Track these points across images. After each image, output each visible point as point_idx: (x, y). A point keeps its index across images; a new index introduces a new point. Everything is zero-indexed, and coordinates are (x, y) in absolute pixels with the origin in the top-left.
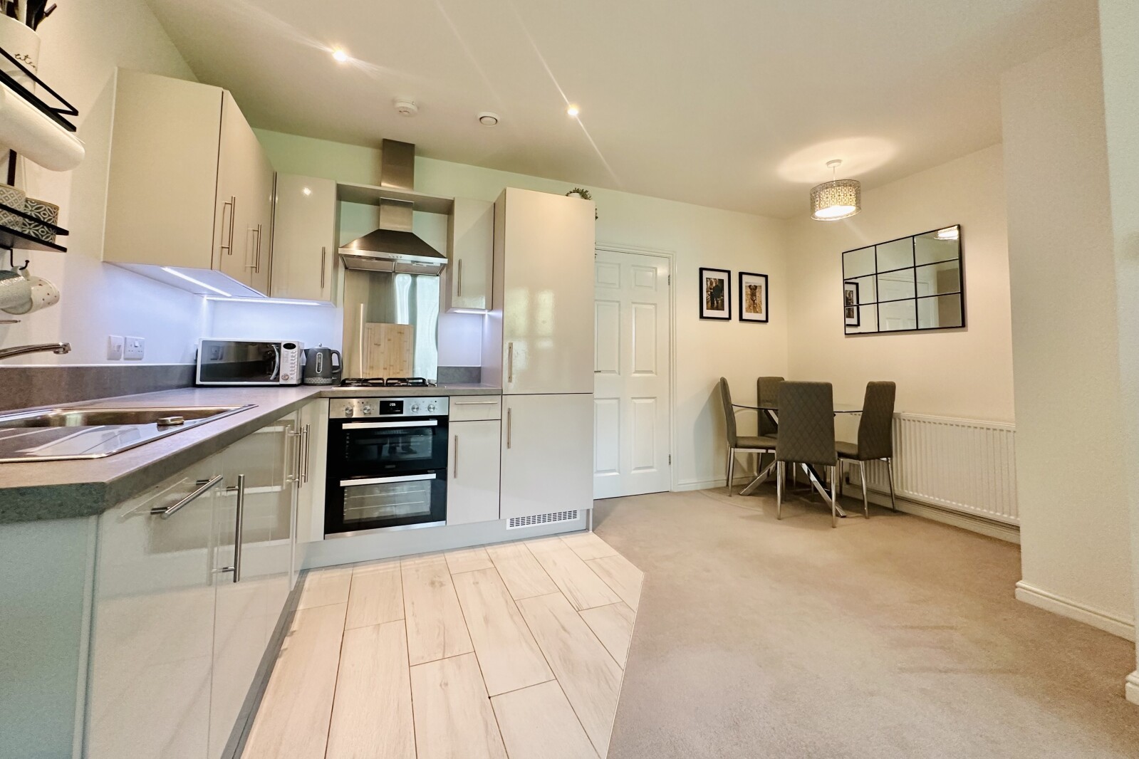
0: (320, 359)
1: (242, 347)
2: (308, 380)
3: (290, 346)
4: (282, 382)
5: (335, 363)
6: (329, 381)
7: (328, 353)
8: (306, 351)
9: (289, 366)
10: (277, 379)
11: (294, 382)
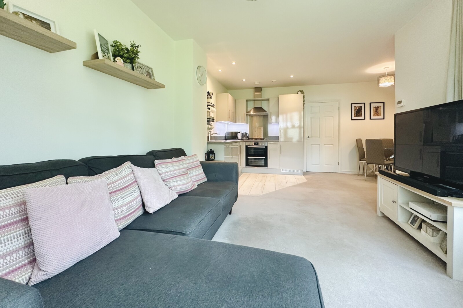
0: (245, 135)
1: (232, 133)
2: (243, 139)
3: (239, 132)
4: (238, 139)
5: (248, 135)
6: (246, 139)
7: (246, 133)
8: (242, 133)
9: (239, 136)
10: (237, 138)
11: (240, 139)
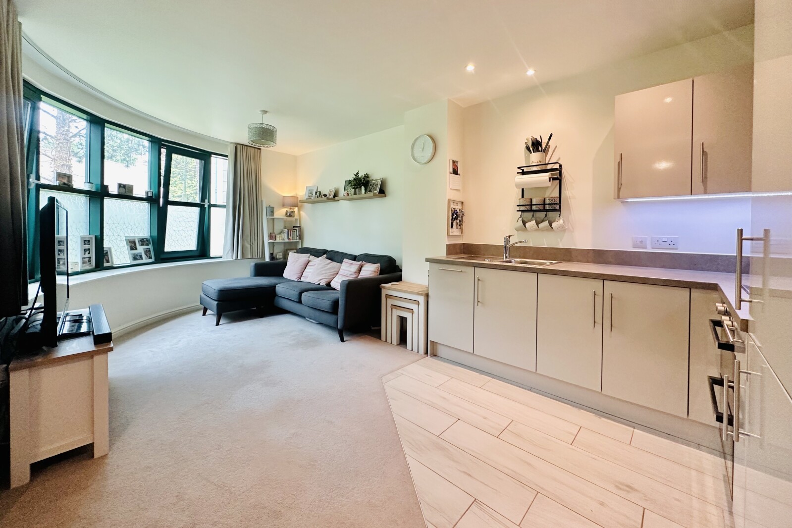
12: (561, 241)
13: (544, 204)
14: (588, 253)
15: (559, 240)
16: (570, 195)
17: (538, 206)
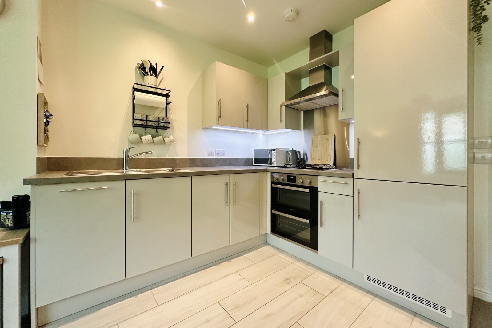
0: (290, 155)
3: (274, 150)
4: (272, 165)
7: (294, 152)
9: (274, 158)
12: (167, 153)
13: (158, 122)
14: (186, 160)
15: (166, 152)
16: (174, 118)
17: (155, 123)
